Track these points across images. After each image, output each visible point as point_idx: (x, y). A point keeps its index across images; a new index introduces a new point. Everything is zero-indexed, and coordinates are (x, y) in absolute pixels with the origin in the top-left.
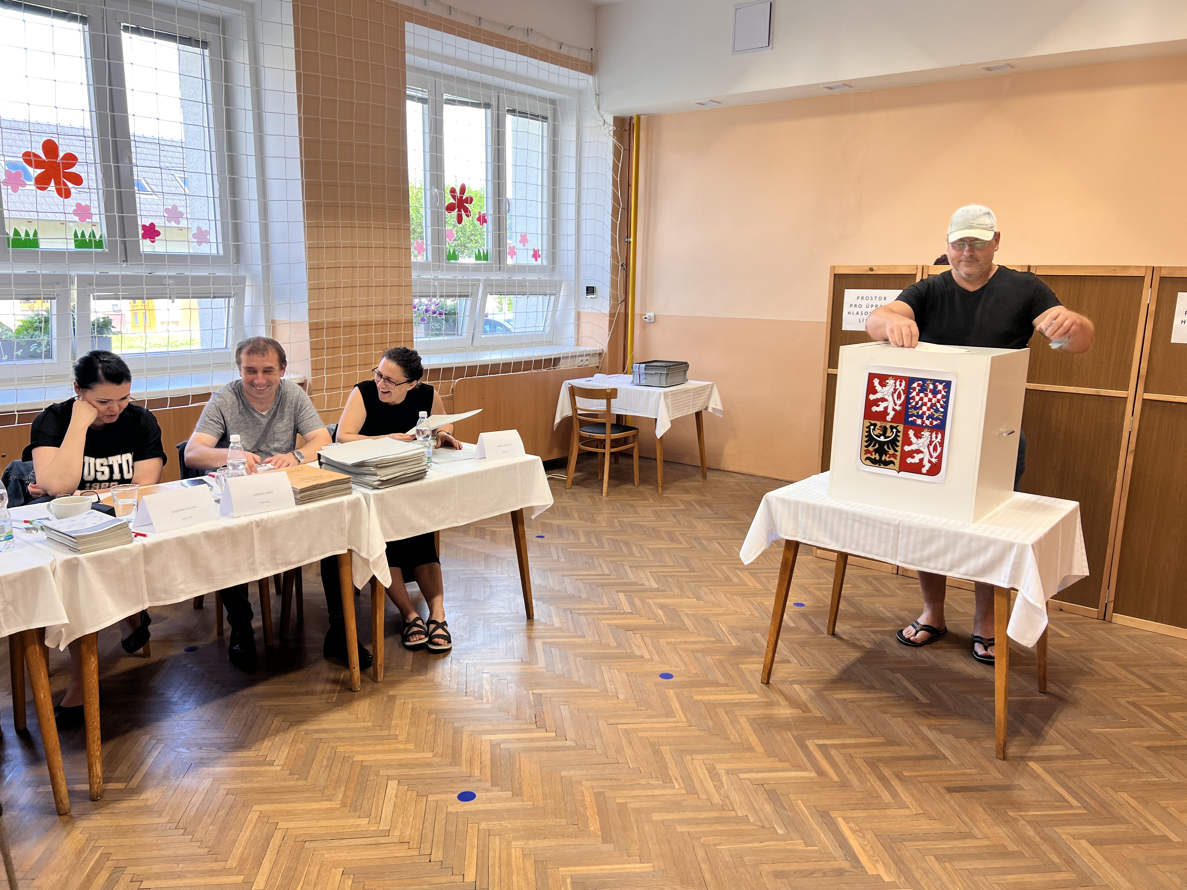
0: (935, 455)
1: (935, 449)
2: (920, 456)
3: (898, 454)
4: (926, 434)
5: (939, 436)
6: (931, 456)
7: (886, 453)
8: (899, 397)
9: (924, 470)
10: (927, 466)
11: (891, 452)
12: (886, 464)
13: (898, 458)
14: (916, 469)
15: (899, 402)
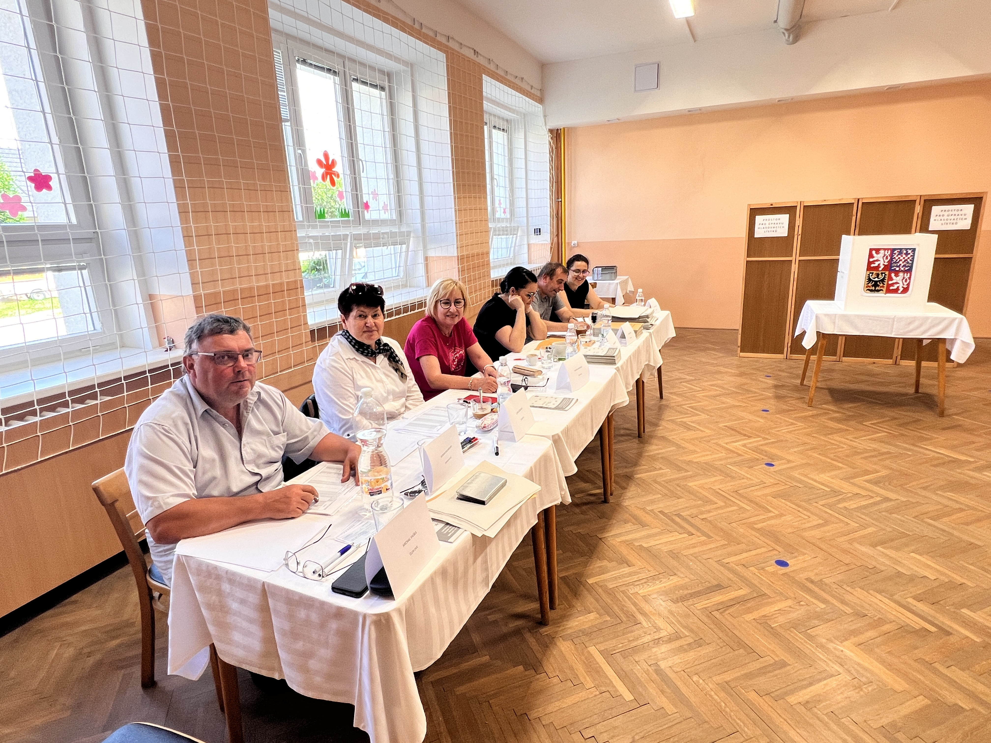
0: (906, 284)
1: (906, 281)
2: (898, 285)
3: (885, 286)
4: (901, 274)
5: (909, 274)
6: (904, 285)
7: (878, 286)
8: (887, 258)
9: (899, 292)
10: (901, 289)
11: (882, 285)
12: (878, 291)
13: (885, 288)
14: (896, 291)
15: (887, 261)
